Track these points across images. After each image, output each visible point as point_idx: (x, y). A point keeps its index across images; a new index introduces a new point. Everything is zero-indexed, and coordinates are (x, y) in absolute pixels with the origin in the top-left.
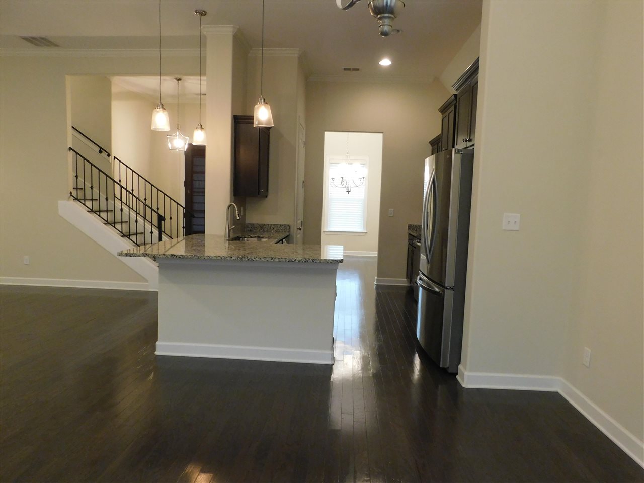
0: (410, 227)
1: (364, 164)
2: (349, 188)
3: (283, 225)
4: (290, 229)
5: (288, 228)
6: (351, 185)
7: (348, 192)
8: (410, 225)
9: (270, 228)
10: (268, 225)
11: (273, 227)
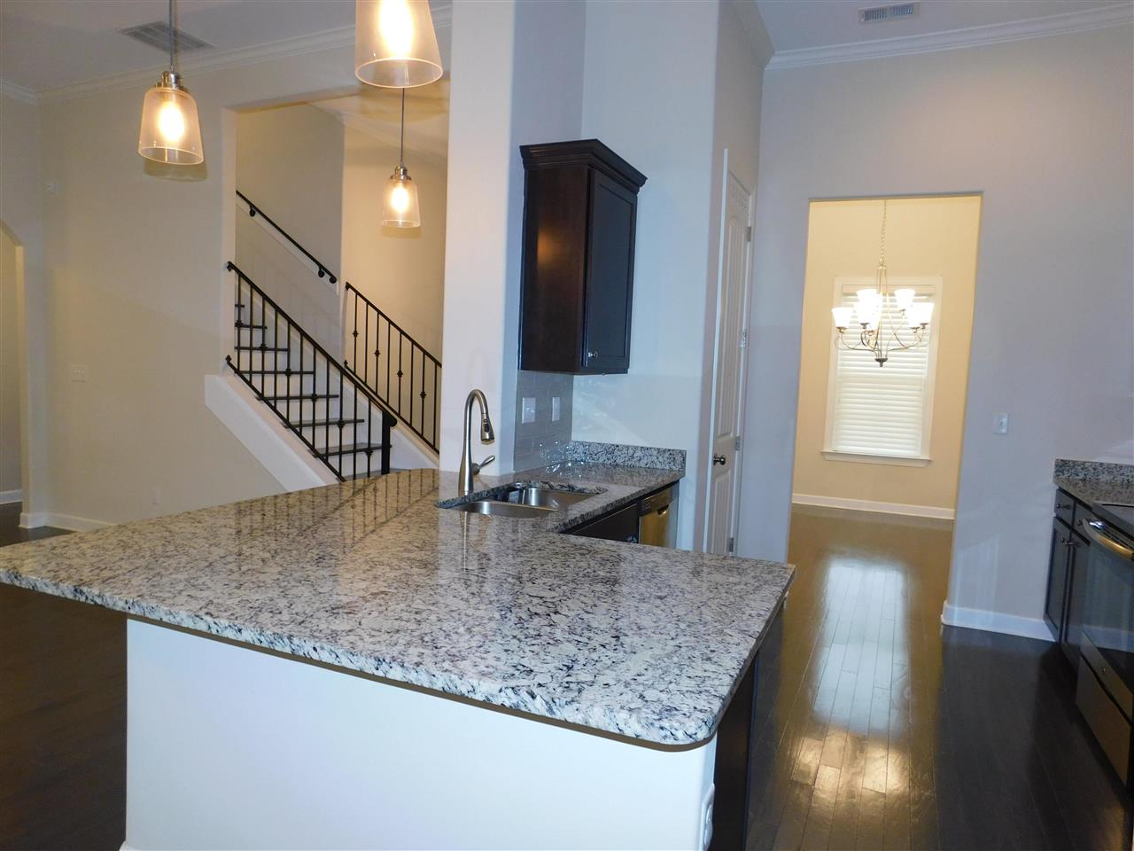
0: (1062, 466)
1: (930, 295)
2: (884, 353)
3: (664, 451)
4: (684, 460)
5: (679, 459)
6: (887, 343)
7: (881, 361)
8: (1064, 463)
9: (632, 457)
10: (628, 447)
11: (638, 454)
